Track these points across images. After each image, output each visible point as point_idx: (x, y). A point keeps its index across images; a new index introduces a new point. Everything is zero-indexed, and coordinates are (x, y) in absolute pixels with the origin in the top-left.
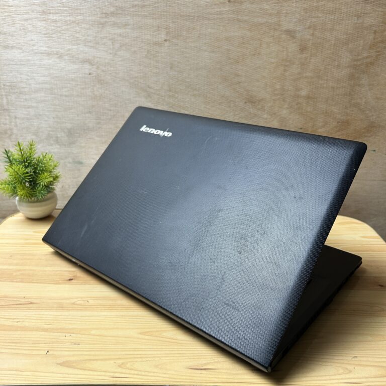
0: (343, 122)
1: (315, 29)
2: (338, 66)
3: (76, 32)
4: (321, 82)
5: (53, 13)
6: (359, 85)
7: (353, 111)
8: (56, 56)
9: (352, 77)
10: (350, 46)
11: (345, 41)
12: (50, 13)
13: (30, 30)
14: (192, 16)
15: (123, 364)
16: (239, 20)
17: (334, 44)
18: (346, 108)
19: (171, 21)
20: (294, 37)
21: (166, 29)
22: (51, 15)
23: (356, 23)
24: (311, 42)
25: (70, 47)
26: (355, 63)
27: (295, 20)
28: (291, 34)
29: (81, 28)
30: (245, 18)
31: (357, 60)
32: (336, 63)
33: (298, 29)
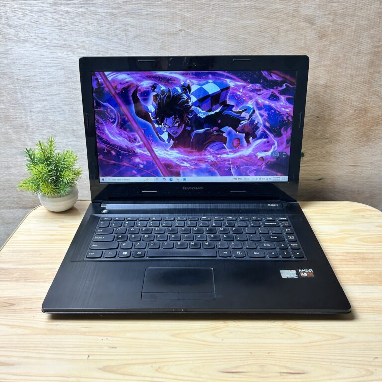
0: (360, 110)
1: (335, 15)
2: (358, 53)
3: (88, 24)
4: (339, 70)
5: (64, 4)
6: (379, 73)
7: (371, 98)
8: (69, 49)
9: (372, 64)
10: (372, 32)
11: (366, 27)
12: (61, 5)
13: (41, 22)
14: (208, 5)
15: (159, 367)
16: (256, 8)
17: (355, 31)
18: (365, 95)
19: (185, 10)
20: (313, 24)
21: (181, 18)
22: (62, 6)
23: (379, 8)
24: (331, 29)
25: (83, 40)
26: (376, 49)
27: (314, 6)
28: (310, 20)
29: (94, 19)
30: (263, 5)
31: (378, 47)
32: (356, 50)
33: (317, 15)
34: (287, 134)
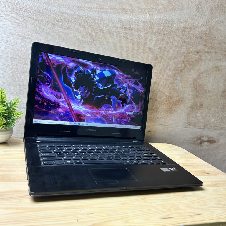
0: (168, 97)
1: (161, 50)
2: (169, 69)
3: (36, 26)
4: (161, 76)
5: (22, 11)
6: (176, 80)
7: (173, 92)
8: (20, 38)
9: (174, 75)
10: (175, 60)
11: (173, 58)
12: (21, 11)
13: (4, 18)
14: (105, 31)
16: (128, 38)
17: (169, 59)
18: (170, 90)
19: (94, 31)
20: (152, 52)
21: (91, 35)
22: (21, 12)
23: (178, 50)
24: (159, 56)
25: (31, 34)
26: (176, 69)
27: (153, 44)
28: (151, 50)
29: (40, 24)
30: (131, 38)
31: (177, 68)
32: (168, 68)
33: (154, 48)
34: (141, 103)
